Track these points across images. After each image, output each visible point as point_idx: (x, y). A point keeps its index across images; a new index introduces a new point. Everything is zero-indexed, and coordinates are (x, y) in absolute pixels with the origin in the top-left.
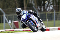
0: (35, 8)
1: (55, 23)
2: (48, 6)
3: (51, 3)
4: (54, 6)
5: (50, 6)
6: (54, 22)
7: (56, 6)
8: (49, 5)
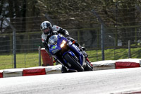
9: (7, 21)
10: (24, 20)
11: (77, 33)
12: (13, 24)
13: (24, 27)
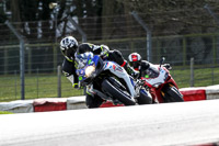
9: (73, 22)
10: (100, 21)
11: (181, 41)
12: (82, 27)
13: (100, 32)
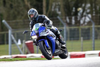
0: (62, 19)
1: (94, 44)
2: (82, 16)
3: (88, 11)
4: (92, 16)
5: (85, 16)
6: (93, 42)
7: (95, 16)
8: (85, 14)
